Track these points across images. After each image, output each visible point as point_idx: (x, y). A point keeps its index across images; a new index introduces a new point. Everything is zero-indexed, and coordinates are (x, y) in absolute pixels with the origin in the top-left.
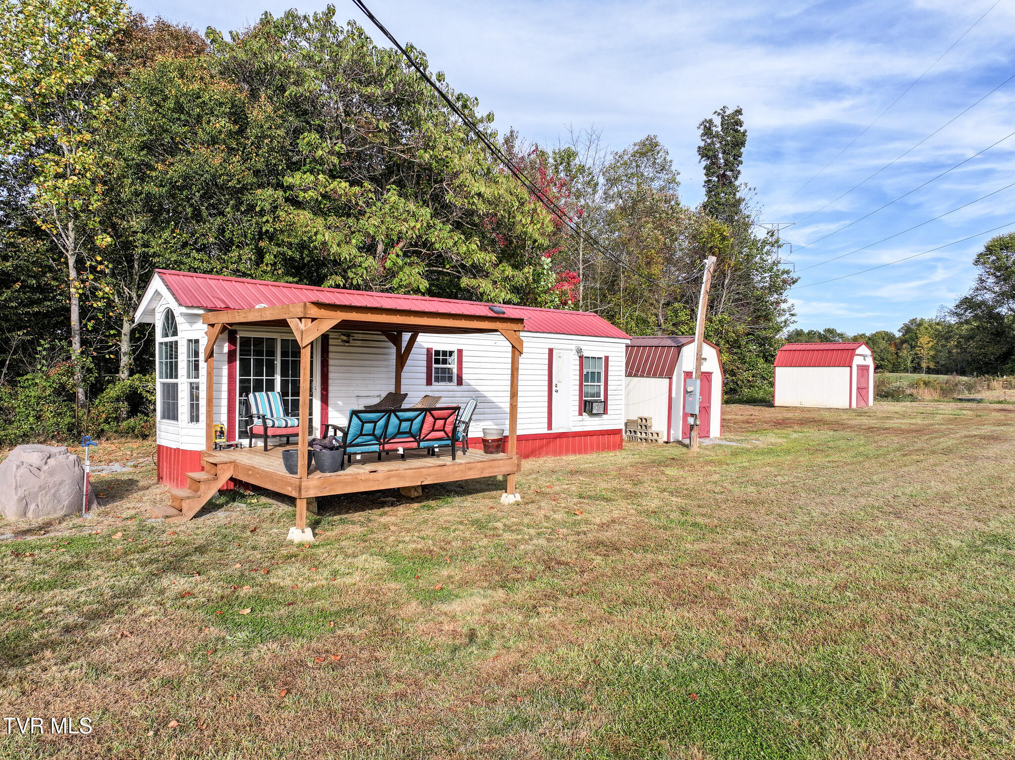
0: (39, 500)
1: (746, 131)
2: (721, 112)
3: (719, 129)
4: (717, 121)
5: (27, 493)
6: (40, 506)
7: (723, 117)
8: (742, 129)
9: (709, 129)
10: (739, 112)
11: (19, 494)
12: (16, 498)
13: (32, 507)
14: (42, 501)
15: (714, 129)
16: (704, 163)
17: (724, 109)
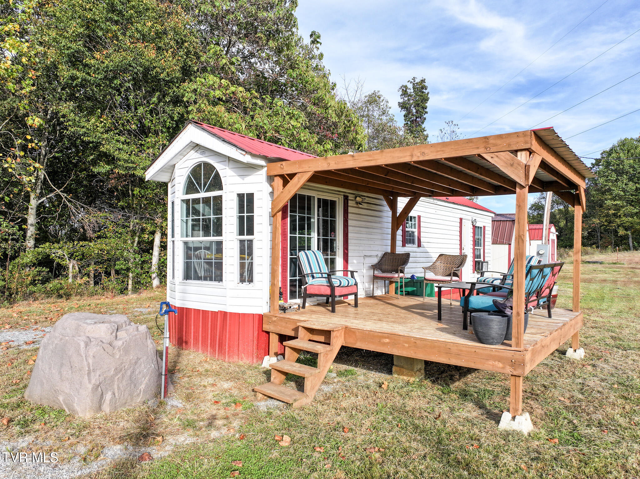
0: (116, 387)
1: (428, 93)
2: (413, 81)
3: (412, 91)
4: (410, 86)
5: (102, 378)
6: (117, 395)
7: (414, 84)
8: (426, 91)
9: (406, 91)
10: (423, 81)
11: (93, 381)
12: (90, 387)
13: (108, 397)
14: (119, 388)
15: (409, 91)
16: (404, 113)
17: (414, 79)
